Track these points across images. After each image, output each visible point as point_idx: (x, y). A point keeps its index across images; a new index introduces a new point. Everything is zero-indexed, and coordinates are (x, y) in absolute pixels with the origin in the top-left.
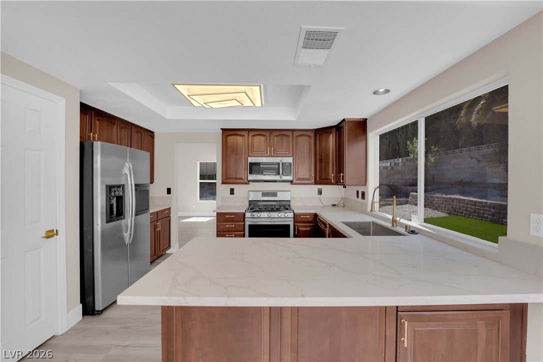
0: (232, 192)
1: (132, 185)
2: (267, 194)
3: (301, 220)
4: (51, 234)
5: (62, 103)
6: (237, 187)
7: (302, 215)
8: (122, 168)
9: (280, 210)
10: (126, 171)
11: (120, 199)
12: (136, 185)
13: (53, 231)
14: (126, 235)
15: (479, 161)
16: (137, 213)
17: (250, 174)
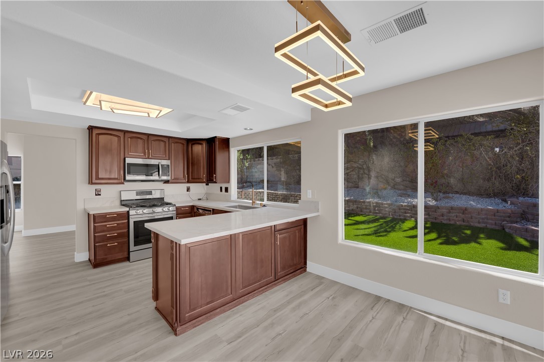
2: (141, 193)
6: (104, 188)
7: (182, 208)
15: (273, 167)
17: (128, 174)
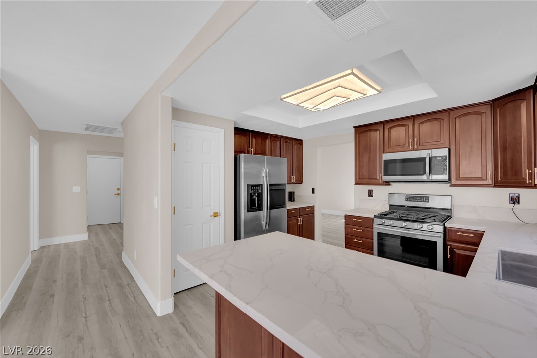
0: (371, 194)
1: (267, 185)
2: (413, 198)
3: (458, 238)
4: (216, 215)
5: (222, 132)
6: (376, 189)
7: (459, 232)
8: (261, 173)
9: (425, 220)
10: (264, 175)
11: (259, 196)
12: (271, 185)
13: (217, 213)
14: (263, 223)
16: (273, 206)
